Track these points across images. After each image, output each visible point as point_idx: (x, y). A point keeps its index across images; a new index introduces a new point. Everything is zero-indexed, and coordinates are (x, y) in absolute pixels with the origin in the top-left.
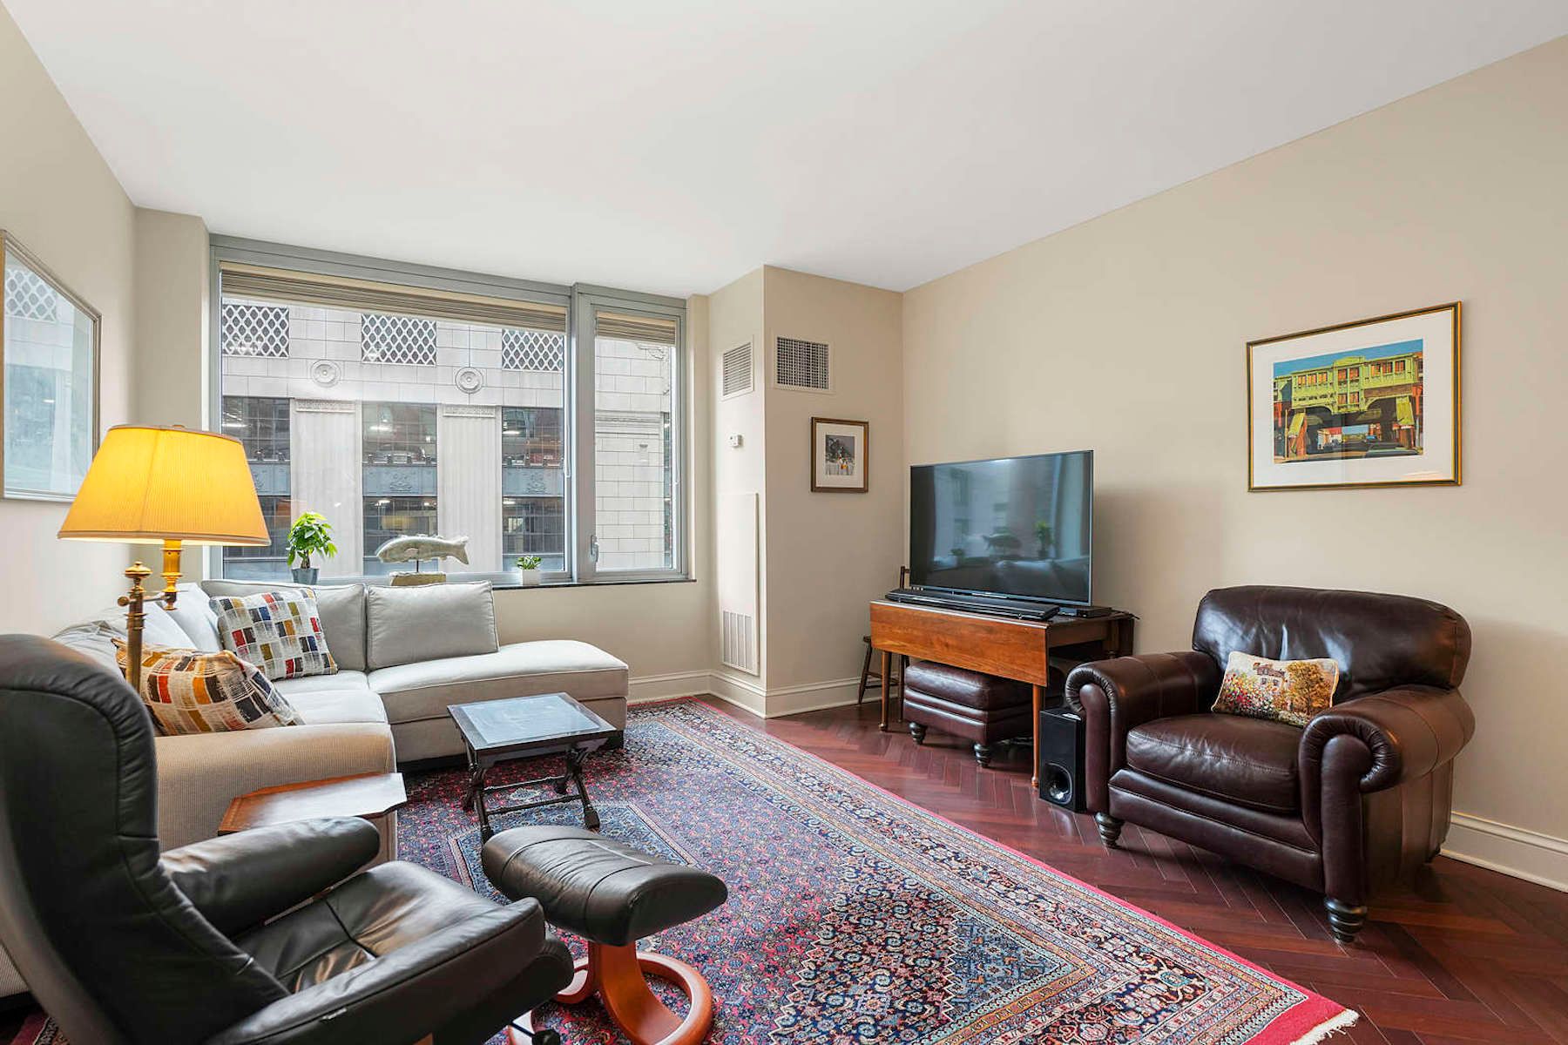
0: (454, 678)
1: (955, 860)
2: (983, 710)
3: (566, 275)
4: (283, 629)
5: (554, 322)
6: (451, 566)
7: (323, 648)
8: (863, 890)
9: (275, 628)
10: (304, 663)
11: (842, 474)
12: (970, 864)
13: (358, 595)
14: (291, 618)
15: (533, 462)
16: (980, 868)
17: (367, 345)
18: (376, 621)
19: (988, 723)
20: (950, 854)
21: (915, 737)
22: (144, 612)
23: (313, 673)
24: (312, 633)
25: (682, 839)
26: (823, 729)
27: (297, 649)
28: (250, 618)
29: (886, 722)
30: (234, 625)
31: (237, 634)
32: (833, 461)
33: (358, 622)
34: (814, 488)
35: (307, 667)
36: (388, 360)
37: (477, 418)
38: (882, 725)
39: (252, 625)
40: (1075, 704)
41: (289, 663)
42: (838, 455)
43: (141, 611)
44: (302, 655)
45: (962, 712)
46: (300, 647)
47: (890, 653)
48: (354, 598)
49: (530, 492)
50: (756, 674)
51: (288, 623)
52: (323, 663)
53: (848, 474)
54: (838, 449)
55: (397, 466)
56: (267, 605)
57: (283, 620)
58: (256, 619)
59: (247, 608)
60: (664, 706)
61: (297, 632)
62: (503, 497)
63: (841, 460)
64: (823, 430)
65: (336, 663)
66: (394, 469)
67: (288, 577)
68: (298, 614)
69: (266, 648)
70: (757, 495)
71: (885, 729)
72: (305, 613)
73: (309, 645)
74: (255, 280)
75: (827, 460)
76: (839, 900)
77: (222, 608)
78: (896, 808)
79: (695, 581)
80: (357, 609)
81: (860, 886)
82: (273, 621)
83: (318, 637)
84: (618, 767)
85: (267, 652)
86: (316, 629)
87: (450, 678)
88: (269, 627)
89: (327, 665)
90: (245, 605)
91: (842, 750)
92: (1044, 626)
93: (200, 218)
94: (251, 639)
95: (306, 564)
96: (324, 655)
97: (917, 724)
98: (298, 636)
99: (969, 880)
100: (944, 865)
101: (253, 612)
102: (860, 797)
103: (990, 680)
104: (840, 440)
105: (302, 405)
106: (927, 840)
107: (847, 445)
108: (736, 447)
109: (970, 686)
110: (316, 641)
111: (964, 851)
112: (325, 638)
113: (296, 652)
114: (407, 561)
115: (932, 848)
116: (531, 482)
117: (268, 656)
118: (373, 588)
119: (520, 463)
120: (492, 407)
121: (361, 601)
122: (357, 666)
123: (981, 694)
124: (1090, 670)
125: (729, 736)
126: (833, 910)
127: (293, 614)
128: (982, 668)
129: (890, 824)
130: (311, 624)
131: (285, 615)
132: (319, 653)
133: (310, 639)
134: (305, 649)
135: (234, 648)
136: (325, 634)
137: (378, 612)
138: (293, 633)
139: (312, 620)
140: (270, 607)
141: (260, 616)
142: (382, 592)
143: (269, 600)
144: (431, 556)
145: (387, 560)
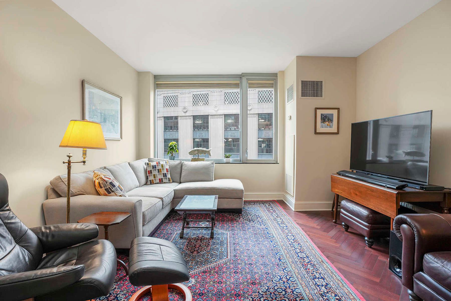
0: (194, 187)
1: (325, 287)
2: (368, 223)
3: (238, 71)
4: (159, 171)
5: (237, 86)
7: (169, 176)
8: (276, 288)
9: (157, 171)
10: (163, 180)
11: (327, 128)
12: (330, 291)
15: (266, 128)
16: (333, 295)
17: (225, 100)
18: (183, 170)
19: (370, 229)
20: (324, 284)
21: (344, 228)
22: (71, 165)
23: (166, 182)
24: (166, 172)
25: (232, 248)
26: (311, 218)
27: (162, 176)
28: (152, 167)
29: (336, 220)
30: (149, 169)
31: (149, 171)
32: (324, 123)
33: (179, 170)
34: (316, 133)
35: (164, 181)
36: (230, 104)
37: (251, 117)
38: (334, 221)
39: (152, 169)
40: (398, 232)
41: (160, 179)
42: (326, 121)
43: (70, 165)
44: (163, 178)
45: (361, 223)
46: (163, 176)
47: (338, 195)
48: (179, 164)
49: (265, 137)
50: (293, 196)
51: (160, 169)
52: (168, 180)
53: (330, 128)
54: (326, 119)
55: (232, 130)
56: (156, 165)
57: (159, 169)
59: (152, 165)
60: (263, 202)
61: (162, 172)
62: (258, 138)
63: (327, 123)
64: (319, 112)
65: (172, 180)
66: (231, 131)
67: (167, 158)
68: (163, 167)
69: (154, 175)
70: (294, 135)
71: (335, 222)
72: (165, 167)
73: (165, 175)
74: (163, 85)
75: (321, 123)
76: (264, 289)
77: (146, 165)
78: (315, 256)
79: (279, 163)
80: (179, 167)
81: (277, 286)
83: (168, 173)
84: (236, 219)
85: (154, 176)
86: (167, 171)
87: (192, 187)
88: (156, 170)
89: (169, 181)
90: (151, 164)
91: (313, 228)
92: (395, 192)
93: (150, 72)
94: (151, 173)
95: (172, 155)
96: (169, 178)
97: (345, 223)
98: (162, 173)
99: (324, 299)
100: (318, 288)
101: (153, 166)
102: (305, 248)
103: (373, 212)
104: (327, 116)
105: (211, 116)
106: (319, 274)
107: (330, 117)
108: (290, 120)
109: (365, 212)
110: (167, 174)
111: (332, 284)
112: (170, 174)
113: (161, 177)
114: (195, 155)
115: (318, 278)
116: (265, 134)
117: (155, 177)
118: (184, 162)
119: (263, 129)
120: (255, 114)
121: (180, 165)
122: (178, 181)
123: (368, 217)
124: (405, 217)
125: (277, 215)
126: (258, 292)
128: (369, 206)
129: (309, 262)
130: (166, 170)
131: (160, 167)
132: (167, 177)
133: (166, 174)
134: (164, 176)
135: (148, 175)
136: (170, 173)
137: (185, 167)
138: (161, 172)
139: (167, 169)
140: (157, 165)
141: (154, 167)
142: (186, 163)
143: (157, 163)
144: (201, 154)
145: (190, 155)
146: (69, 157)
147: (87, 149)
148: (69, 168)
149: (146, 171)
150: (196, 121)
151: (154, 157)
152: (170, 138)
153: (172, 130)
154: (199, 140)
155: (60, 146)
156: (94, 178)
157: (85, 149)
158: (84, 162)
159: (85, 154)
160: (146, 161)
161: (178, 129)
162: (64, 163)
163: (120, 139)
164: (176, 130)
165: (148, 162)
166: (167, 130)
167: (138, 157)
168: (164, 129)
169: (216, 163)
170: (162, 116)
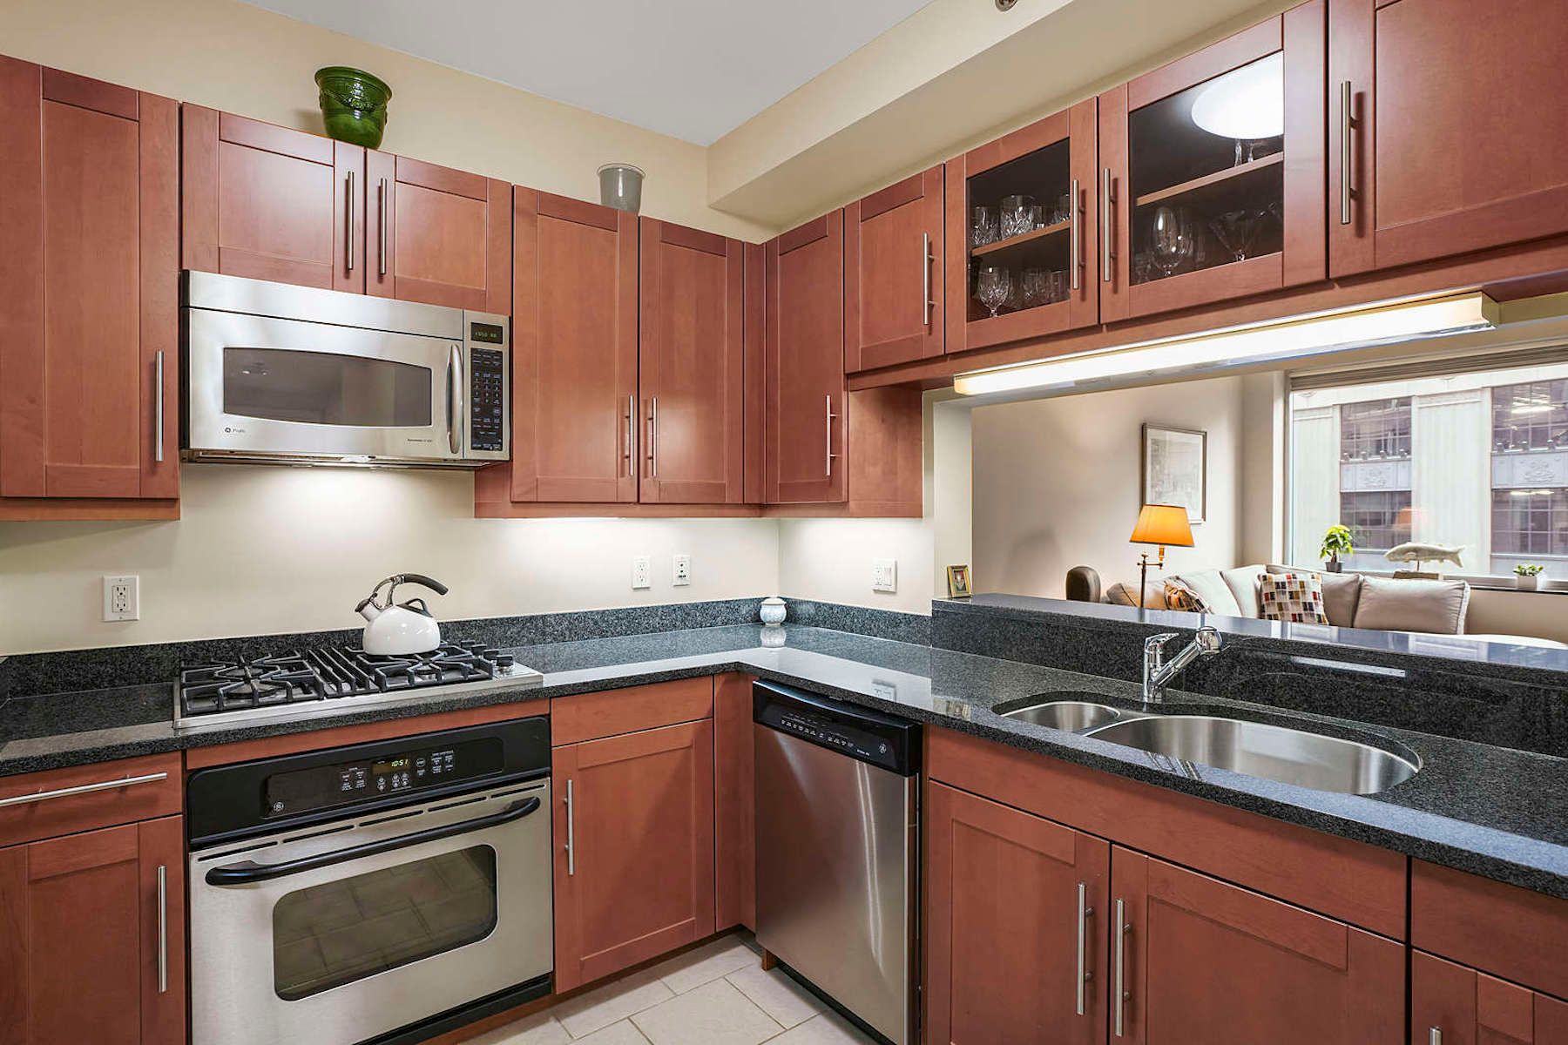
4: (1293, 596)
6: (1444, 568)
7: (1319, 609)
9: (1288, 595)
10: (1304, 616)
13: (1352, 582)
14: (1299, 590)
18: (1364, 598)
24: (1313, 601)
28: (1274, 586)
30: (1267, 590)
31: (1267, 594)
33: (1349, 598)
35: (1307, 618)
39: (1274, 590)
41: (1294, 614)
43: (1145, 568)
44: (1303, 612)
46: (1302, 607)
48: (1350, 583)
51: (1297, 592)
52: (1317, 619)
56: (1286, 581)
57: (1294, 590)
58: (1278, 587)
59: (1274, 581)
61: (1301, 598)
65: (1328, 620)
67: (1320, 566)
68: (1304, 588)
69: (1280, 605)
72: (1311, 588)
73: (1309, 607)
77: (1262, 579)
80: (1351, 590)
82: (1287, 590)
83: (1316, 604)
85: (1280, 607)
86: (1315, 598)
88: (1284, 593)
89: (1320, 620)
90: (1273, 579)
94: (1273, 598)
95: (1335, 559)
96: (1319, 615)
98: (1301, 601)
101: (1277, 583)
110: (1314, 605)
112: (1324, 606)
113: (1299, 610)
114: (1409, 561)
117: (1281, 610)
121: (1357, 585)
127: (1301, 587)
130: (1312, 595)
131: (1296, 587)
132: (1315, 612)
133: (1310, 604)
134: (1305, 609)
135: (1264, 602)
136: (1322, 602)
137: (1367, 593)
138: (1298, 598)
139: (1314, 593)
140: (1289, 582)
141: (1280, 586)
142: (1371, 581)
143: (1289, 578)
144: (1426, 560)
145: (1391, 560)
146: (1145, 557)
147: (1166, 547)
148: (1144, 571)
149: (1259, 594)
150: (1515, 408)
151: (1283, 564)
152: (1370, 487)
153: (1379, 458)
154: (1528, 494)
155: (1131, 541)
156: (1167, 592)
157: (1162, 546)
158: (1161, 565)
159: (1162, 553)
160: (1262, 570)
161: (1409, 452)
162: (1139, 564)
163: (1202, 521)
164: (1399, 457)
165: (1265, 573)
166: (1357, 457)
167: (1241, 561)
168: (1339, 454)
169: (1474, 589)
170: (1331, 404)
